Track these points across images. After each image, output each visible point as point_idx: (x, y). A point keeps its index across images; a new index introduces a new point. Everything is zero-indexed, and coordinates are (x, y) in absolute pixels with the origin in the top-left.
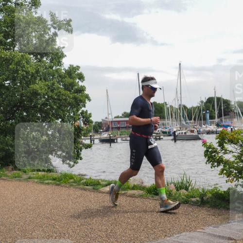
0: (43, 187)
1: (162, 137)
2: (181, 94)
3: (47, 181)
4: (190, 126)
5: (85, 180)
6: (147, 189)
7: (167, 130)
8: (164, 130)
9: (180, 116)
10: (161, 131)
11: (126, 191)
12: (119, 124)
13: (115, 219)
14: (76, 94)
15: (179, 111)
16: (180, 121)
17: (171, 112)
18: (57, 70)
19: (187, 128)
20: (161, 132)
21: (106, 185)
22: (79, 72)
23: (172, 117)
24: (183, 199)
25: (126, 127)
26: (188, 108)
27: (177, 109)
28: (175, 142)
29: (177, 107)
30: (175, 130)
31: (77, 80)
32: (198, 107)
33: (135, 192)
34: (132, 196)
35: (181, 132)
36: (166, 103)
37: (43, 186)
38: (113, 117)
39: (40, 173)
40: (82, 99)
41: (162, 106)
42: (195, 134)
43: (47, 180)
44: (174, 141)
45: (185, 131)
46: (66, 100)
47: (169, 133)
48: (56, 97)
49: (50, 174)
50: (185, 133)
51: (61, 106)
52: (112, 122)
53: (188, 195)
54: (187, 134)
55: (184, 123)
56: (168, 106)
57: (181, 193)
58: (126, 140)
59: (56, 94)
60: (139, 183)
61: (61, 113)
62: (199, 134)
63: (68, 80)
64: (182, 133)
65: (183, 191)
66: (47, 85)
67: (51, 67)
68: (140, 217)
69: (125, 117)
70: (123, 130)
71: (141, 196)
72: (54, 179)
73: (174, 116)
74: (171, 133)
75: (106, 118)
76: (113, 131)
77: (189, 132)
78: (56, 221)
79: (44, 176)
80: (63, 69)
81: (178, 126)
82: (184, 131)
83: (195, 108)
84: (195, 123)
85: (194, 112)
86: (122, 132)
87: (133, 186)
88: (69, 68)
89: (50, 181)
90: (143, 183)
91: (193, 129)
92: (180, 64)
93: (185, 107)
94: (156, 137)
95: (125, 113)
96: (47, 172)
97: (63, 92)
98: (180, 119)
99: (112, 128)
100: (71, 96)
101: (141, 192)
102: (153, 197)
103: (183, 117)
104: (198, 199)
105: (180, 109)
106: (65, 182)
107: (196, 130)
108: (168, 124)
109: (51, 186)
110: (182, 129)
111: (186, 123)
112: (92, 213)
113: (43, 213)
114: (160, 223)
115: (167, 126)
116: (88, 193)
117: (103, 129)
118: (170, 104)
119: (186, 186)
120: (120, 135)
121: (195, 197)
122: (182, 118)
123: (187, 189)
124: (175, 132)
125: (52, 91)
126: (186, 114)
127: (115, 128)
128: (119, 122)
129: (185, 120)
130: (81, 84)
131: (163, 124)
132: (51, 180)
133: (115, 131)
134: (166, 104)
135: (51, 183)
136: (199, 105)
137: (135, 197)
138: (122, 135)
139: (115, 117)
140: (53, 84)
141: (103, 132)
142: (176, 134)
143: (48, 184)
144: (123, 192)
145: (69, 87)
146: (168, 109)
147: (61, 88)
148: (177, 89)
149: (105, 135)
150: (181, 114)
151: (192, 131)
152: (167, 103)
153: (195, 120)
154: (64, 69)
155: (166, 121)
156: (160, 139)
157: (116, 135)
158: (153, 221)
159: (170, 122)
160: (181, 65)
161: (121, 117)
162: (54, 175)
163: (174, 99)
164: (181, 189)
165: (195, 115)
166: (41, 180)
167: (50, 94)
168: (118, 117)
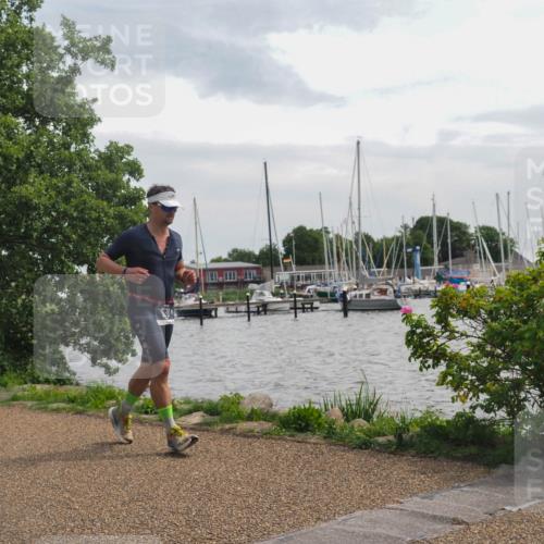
0: (45, 418)
1: (316, 304)
2: (359, 209)
3: (55, 405)
4: (380, 280)
5: (141, 402)
6: (280, 418)
7: (328, 289)
8: (322, 289)
9: (357, 258)
10: (315, 291)
11: (234, 425)
12: (221, 275)
13: (208, 486)
14: (122, 208)
15: (354, 247)
16: (357, 268)
17: (337, 248)
18: (79, 153)
19: (371, 285)
20: (315, 295)
21: (190, 412)
22: (131, 158)
23: (339, 261)
24: (359, 438)
25: (236, 283)
26: (376, 240)
27: (351, 242)
28: (346, 315)
29: (351, 237)
30: (345, 288)
31: (127, 177)
32: (398, 238)
33: (255, 426)
34: (246, 435)
35: (358, 292)
36: (326, 228)
37: (44, 415)
38: (208, 261)
39: (39, 387)
40: (136, 219)
41: (317, 236)
42: (390, 297)
43: (56, 401)
44: (342, 314)
45: (367, 292)
46: (98, 220)
47: (333, 294)
48: (75, 214)
49: (62, 389)
50: (368, 295)
51: (87, 233)
52: (205, 270)
53: (370, 431)
54: (372, 297)
55: (366, 273)
56: (331, 236)
57: (356, 426)
58: (237, 312)
59: (76, 207)
60: (263, 406)
61: (87, 250)
62: (397, 297)
63: (105, 175)
64: (361, 296)
65: (360, 422)
66: (56, 187)
67: (67, 146)
68: (263, 480)
69: (235, 260)
70: (231, 289)
71: (266, 435)
72: (72, 400)
73: (344, 258)
74: (337, 295)
75: (193, 262)
76: (209, 291)
77: (376, 293)
78: (73, 493)
79: (47, 394)
80: (92, 150)
81: (353, 280)
82: (364, 292)
83: (388, 241)
84: (389, 273)
85: (387, 250)
86: (227, 294)
87: (249, 411)
88: (107, 148)
89: (62, 405)
90: (271, 405)
91: (385, 287)
92: (358, 143)
93: (368, 238)
94: (303, 304)
95: (235, 251)
96: (55, 384)
97: (93, 202)
98: (357, 264)
99: (206, 285)
100: (111, 211)
101: (267, 426)
102: (293, 436)
103: (364, 261)
104: (391, 438)
105: (356, 241)
106: (97, 407)
107: (391, 290)
108: (330, 275)
109: (64, 414)
110: (361, 286)
111: (371, 274)
112: (157, 473)
113: (45, 477)
114: (306, 491)
115: (328, 281)
116: (149, 430)
117: (185, 288)
118: (336, 232)
119: (367, 411)
120: (224, 300)
121: (384, 435)
122: (361, 262)
123: (368, 417)
124: (345, 293)
125: (67, 200)
126: (370, 253)
127: (213, 284)
128: (221, 271)
129: (369, 268)
130: (134, 184)
131: (320, 276)
132: (63, 401)
133: (212, 292)
134: (328, 232)
135: (64, 409)
136: (399, 234)
137: (254, 436)
138: (228, 299)
139: (213, 261)
140: (69, 184)
141: (185, 293)
142: (348, 297)
143: (57, 410)
144: (227, 426)
145: (107, 191)
146: (331, 242)
147: (89, 194)
148: (350, 198)
149: (190, 301)
150: (360, 255)
151: (383, 292)
152: (330, 230)
153: (389, 266)
154: (97, 150)
155: (326, 270)
156: (312, 309)
157: (215, 300)
158: (291, 489)
159: (335, 271)
160: (361, 145)
161: (226, 260)
162: (72, 391)
163: (346, 222)
164: (354, 418)
165: (391, 257)
166: (42, 403)
167: (63, 207)
168: (218, 260)
